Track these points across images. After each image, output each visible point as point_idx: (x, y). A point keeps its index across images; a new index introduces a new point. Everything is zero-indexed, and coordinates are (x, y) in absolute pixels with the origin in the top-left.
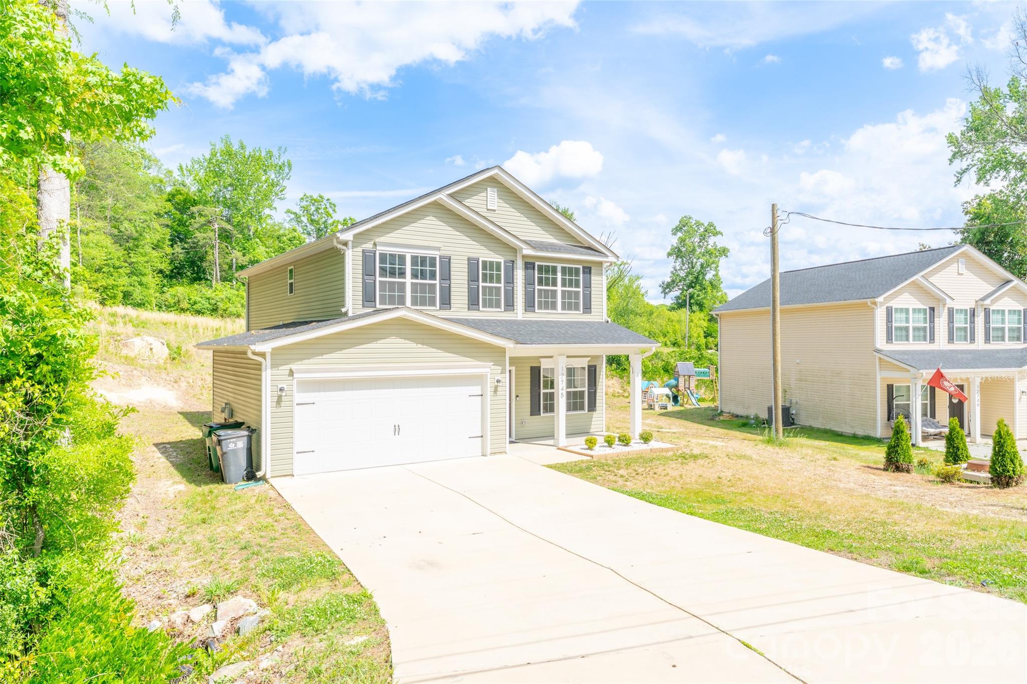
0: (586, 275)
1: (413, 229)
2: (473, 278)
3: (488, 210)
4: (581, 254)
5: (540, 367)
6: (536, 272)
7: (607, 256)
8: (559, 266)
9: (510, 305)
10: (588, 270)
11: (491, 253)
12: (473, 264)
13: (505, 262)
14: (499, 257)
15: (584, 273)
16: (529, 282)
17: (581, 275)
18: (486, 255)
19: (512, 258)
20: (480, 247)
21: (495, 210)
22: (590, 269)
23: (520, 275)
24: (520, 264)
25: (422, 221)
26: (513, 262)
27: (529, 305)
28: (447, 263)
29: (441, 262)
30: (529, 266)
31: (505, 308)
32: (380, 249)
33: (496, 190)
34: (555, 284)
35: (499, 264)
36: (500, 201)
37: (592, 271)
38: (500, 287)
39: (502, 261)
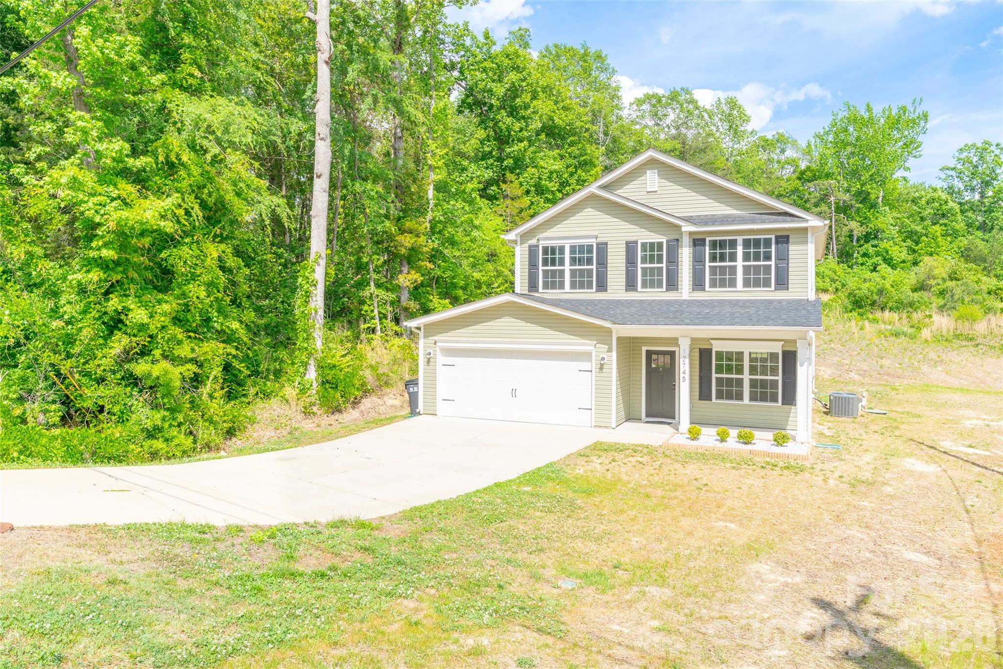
0: (780, 245)
1: (572, 222)
2: (631, 261)
3: (648, 192)
4: (770, 222)
5: (711, 349)
6: (707, 248)
7: (807, 221)
8: (740, 239)
9: (673, 284)
10: (783, 239)
11: (652, 234)
12: (630, 247)
13: (668, 242)
14: (662, 237)
15: (777, 243)
16: (698, 260)
17: (773, 246)
18: (644, 236)
19: (676, 237)
20: (639, 230)
21: (656, 191)
22: (787, 237)
23: (686, 254)
24: (686, 241)
25: (581, 214)
26: (678, 240)
27: (698, 284)
28: (603, 248)
29: (598, 248)
30: (698, 242)
31: (666, 288)
32: (542, 244)
33: (656, 171)
34: (733, 257)
35: (660, 245)
36: (663, 181)
37: (791, 240)
38: (662, 267)
39: (665, 241)
